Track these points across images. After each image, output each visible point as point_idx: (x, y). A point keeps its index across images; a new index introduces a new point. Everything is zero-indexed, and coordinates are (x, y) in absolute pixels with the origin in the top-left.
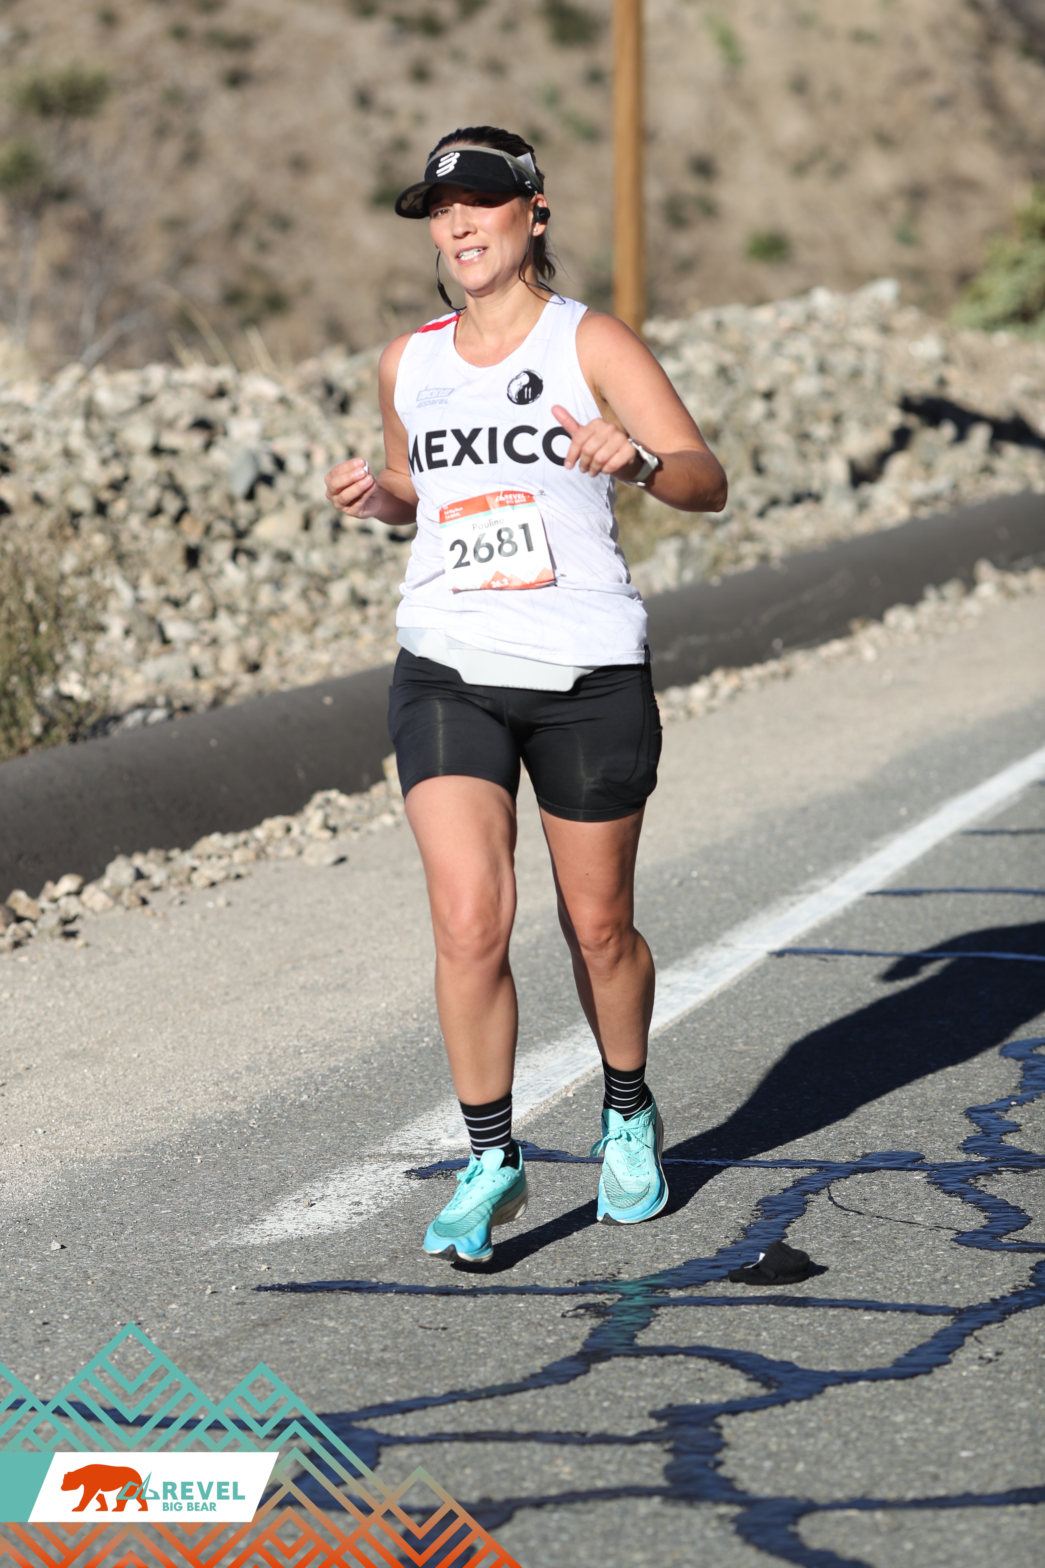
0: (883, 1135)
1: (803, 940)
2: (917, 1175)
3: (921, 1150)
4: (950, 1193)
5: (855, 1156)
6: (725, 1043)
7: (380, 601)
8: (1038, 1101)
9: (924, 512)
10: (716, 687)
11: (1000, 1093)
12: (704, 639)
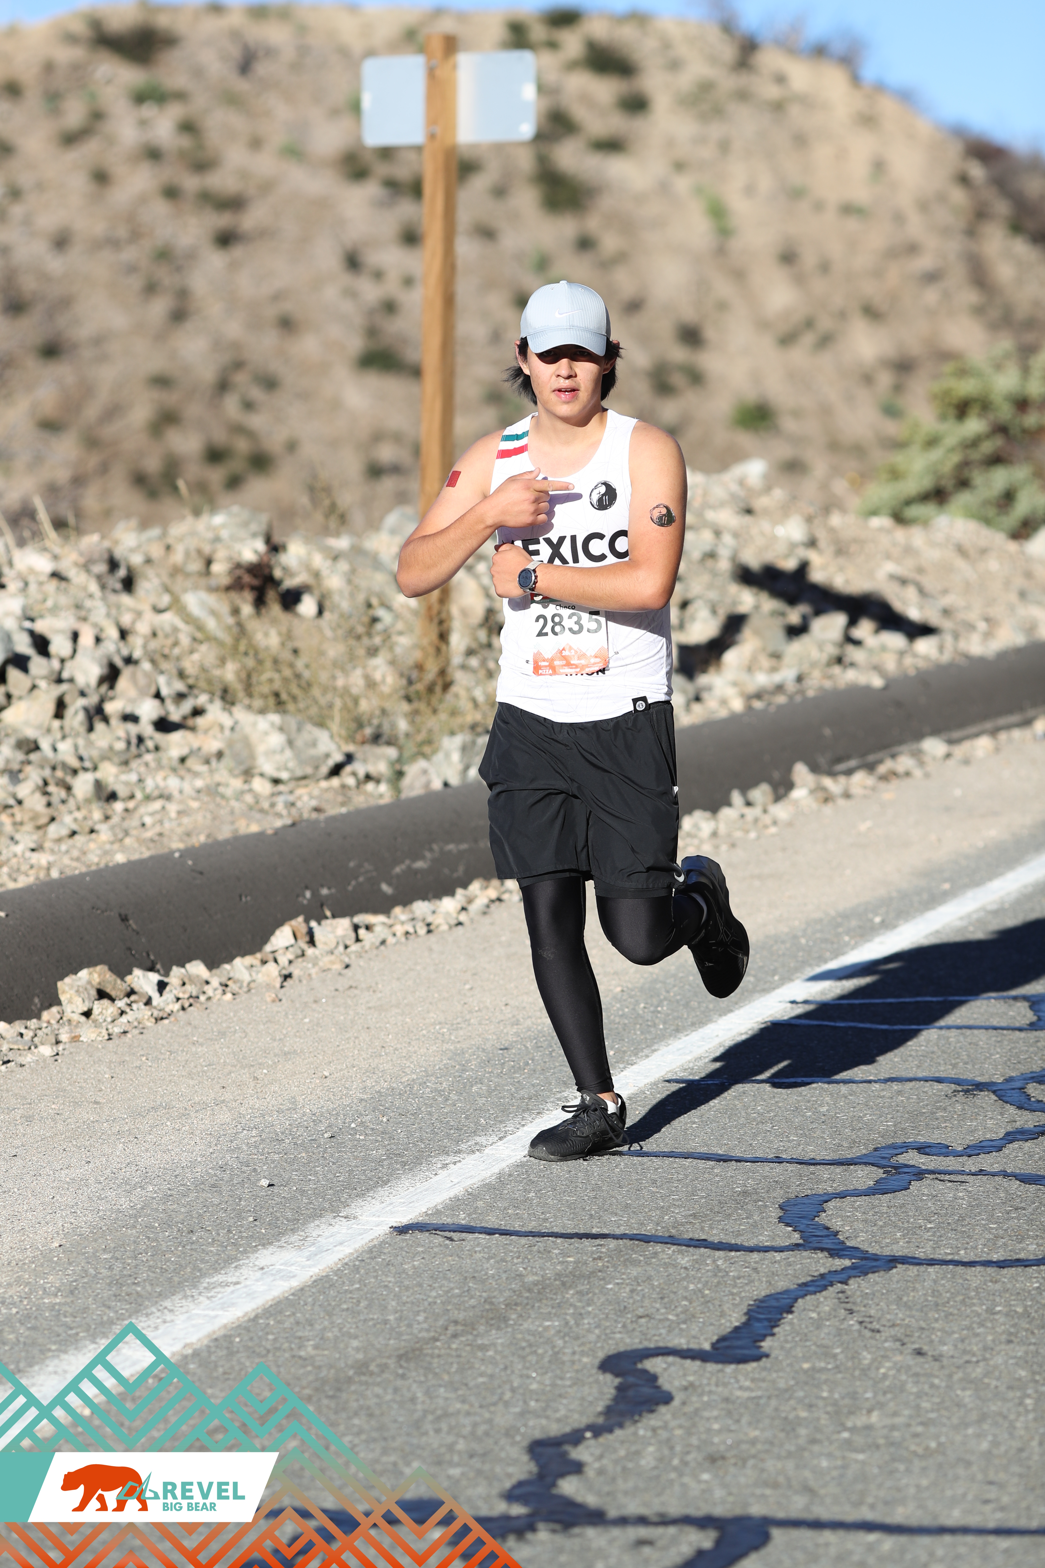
1: (438, 1212)
6: (293, 1346)
7: (132, 797)
8: (618, 1433)
9: (758, 705)
10: (470, 901)
11: (578, 1420)
12: (464, 846)
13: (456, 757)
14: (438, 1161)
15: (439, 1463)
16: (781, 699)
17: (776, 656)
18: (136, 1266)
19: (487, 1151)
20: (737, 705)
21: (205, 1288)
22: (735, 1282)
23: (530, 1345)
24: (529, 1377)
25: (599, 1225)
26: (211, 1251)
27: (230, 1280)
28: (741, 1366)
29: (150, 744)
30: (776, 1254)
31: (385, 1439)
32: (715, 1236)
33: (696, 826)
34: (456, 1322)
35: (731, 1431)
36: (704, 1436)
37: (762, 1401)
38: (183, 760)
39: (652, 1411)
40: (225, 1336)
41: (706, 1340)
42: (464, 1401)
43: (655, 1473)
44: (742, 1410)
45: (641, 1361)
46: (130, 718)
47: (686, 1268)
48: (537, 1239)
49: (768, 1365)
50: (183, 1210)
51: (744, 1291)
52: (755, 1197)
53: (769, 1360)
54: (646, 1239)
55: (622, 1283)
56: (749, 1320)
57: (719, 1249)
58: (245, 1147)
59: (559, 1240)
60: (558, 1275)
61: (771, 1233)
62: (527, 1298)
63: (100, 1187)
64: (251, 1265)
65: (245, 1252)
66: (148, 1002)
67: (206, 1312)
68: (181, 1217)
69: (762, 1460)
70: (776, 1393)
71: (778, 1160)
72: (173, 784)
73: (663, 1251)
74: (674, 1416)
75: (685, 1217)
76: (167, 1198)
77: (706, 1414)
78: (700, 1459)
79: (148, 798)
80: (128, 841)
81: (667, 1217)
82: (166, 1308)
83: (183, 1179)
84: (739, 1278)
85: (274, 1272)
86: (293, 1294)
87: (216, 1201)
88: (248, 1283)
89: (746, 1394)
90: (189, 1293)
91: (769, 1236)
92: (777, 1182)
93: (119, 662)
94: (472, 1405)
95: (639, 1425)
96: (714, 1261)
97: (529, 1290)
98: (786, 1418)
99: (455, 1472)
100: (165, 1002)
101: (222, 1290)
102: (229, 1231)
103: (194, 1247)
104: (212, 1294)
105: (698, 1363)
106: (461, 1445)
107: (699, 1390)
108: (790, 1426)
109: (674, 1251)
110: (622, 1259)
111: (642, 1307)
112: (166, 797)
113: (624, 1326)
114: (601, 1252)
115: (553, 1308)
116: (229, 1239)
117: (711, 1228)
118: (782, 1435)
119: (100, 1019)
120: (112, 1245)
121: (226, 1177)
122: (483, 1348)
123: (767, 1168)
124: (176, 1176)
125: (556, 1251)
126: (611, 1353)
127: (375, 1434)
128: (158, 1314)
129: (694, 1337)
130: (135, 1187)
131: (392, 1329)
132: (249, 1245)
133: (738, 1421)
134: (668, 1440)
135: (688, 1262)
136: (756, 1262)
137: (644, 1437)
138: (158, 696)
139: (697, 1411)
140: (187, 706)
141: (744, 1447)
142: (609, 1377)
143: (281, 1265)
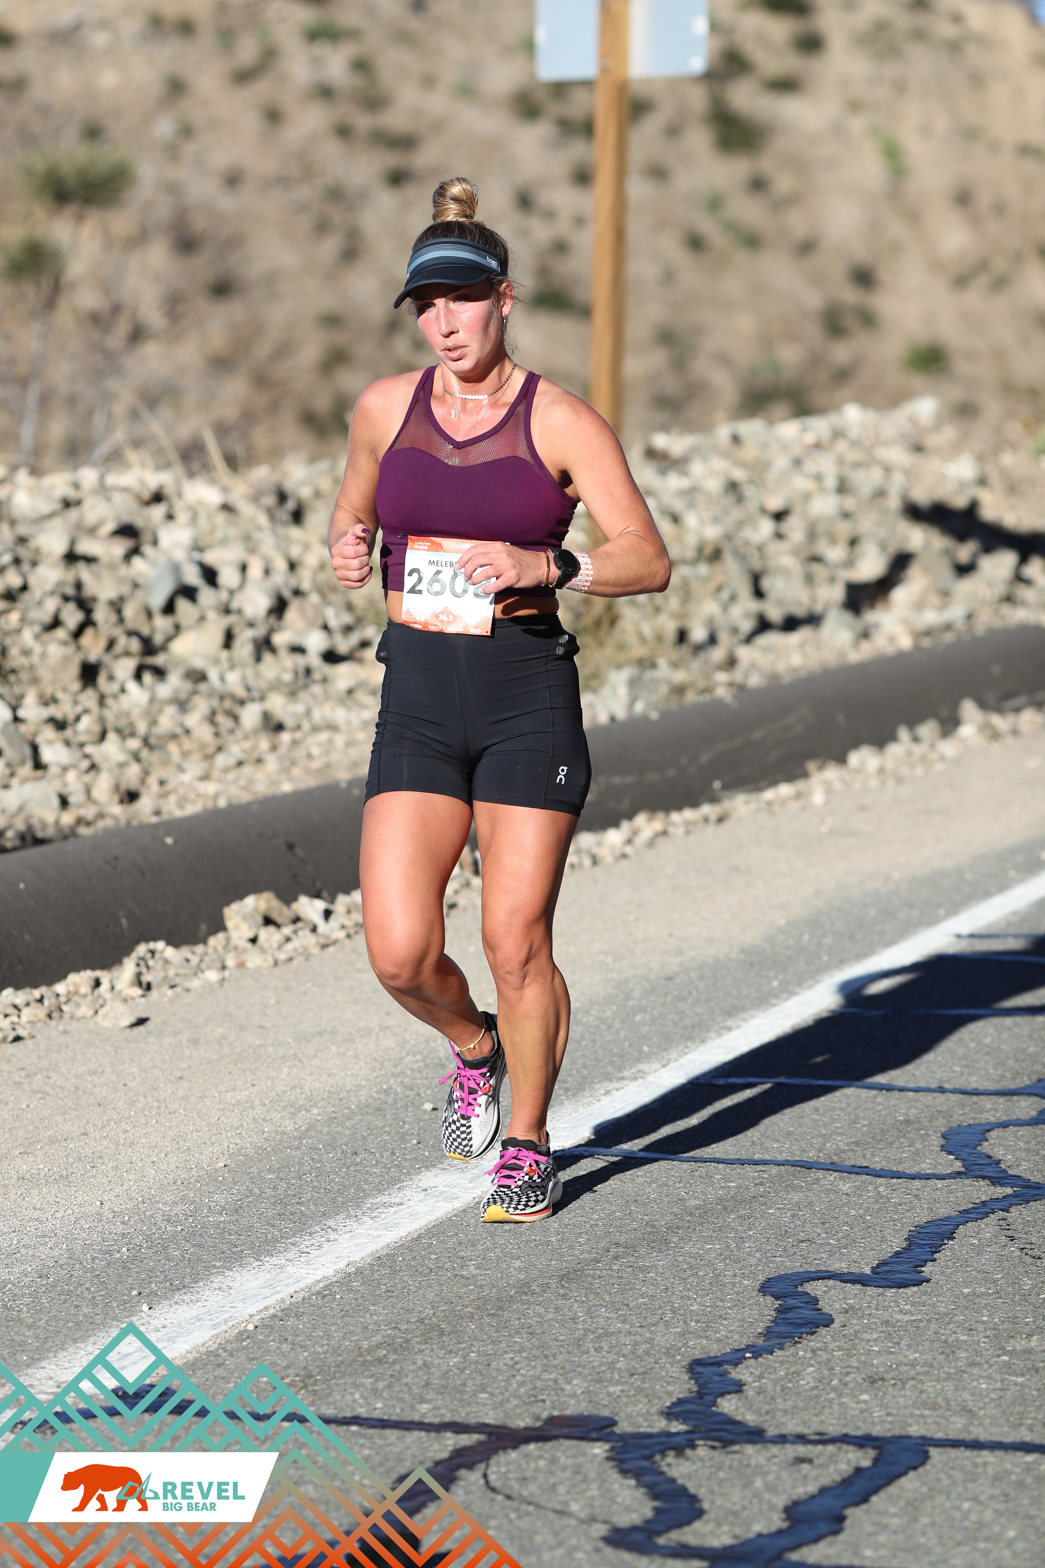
0: (583, 1393)
2: (599, 1447)
3: (617, 1414)
4: (624, 1472)
5: (538, 1418)
6: (455, 1265)
7: (299, 727)
8: (778, 1353)
9: (926, 642)
10: (635, 832)
11: (739, 1341)
12: (630, 779)
13: (623, 691)
14: (601, 1088)
15: (599, 1381)
16: (948, 638)
17: (946, 594)
18: (300, 1186)
19: (650, 1078)
20: (905, 642)
21: (368, 1208)
22: (896, 1208)
23: (691, 1268)
24: (689, 1298)
25: (761, 1151)
26: (375, 1173)
27: (393, 1201)
28: (901, 1290)
29: (317, 676)
30: (937, 1182)
31: (546, 1357)
32: (877, 1162)
33: (863, 763)
34: (617, 1244)
35: (891, 1353)
36: (863, 1358)
37: (922, 1325)
38: (350, 692)
39: (812, 1333)
40: (388, 1255)
41: (867, 1264)
42: (624, 1322)
43: (815, 1392)
44: (902, 1333)
45: (801, 1285)
46: (298, 650)
47: (847, 1194)
48: (700, 1165)
49: (929, 1290)
50: (347, 1132)
51: (905, 1217)
52: (917, 1126)
53: (929, 1285)
54: (808, 1166)
55: (784, 1209)
56: (910, 1245)
57: (880, 1176)
58: (409, 1072)
59: (721, 1166)
60: (720, 1200)
61: (933, 1161)
62: (689, 1221)
63: (265, 1109)
64: (414, 1186)
65: (409, 1173)
66: (314, 929)
67: (370, 1232)
68: (346, 1139)
69: (922, 1382)
70: (937, 1316)
71: (942, 1090)
72: (340, 715)
73: (825, 1178)
74: (834, 1339)
75: (847, 1144)
76: (331, 1120)
77: (866, 1336)
78: (859, 1380)
79: (315, 729)
80: (296, 772)
81: (828, 1145)
82: (329, 1227)
83: (347, 1103)
84: (900, 1205)
85: (437, 1194)
86: (455, 1215)
87: (380, 1124)
88: (411, 1203)
89: (907, 1318)
90: (352, 1213)
91: (931, 1164)
92: (939, 1111)
93: (287, 594)
94: (632, 1325)
95: (800, 1345)
96: (876, 1188)
97: (691, 1214)
98: (946, 1342)
99: (616, 1389)
100: (329, 929)
101: (386, 1211)
102: (393, 1154)
103: (357, 1168)
104: (376, 1214)
105: (859, 1286)
106: (621, 1364)
107: (860, 1313)
108: (950, 1349)
109: (835, 1178)
110: (783, 1185)
111: (803, 1232)
112: (333, 727)
113: (785, 1250)
114: (763, 1178)
115: (714, 1231)
116: (392, 1161)
117: (873, 1155)
118: (942, 1357)
119: (266, 945)
120: (277, 1166)
121: (390, 1100)
122: (644, 1270)
123: (930, 1098)
124: (341, 1100)
125: (718, 1177)
126: (771, 1276)
127: (535, 1352)
128: (323, 1233)
129: (855, 1262)
130: (299, 1110)
131: (554, 1250)
132: (413, 1167)
133: (898, 1343)
134: (829, 1360)
135: (849, 1188)
136: (917, 1190)
137: (804, 1357)
138: (326, 627)
139: (857, 1332)
140: (354, 639)
141: (903, 1368)
142: (769, 1299)
143: (444, 1187)
